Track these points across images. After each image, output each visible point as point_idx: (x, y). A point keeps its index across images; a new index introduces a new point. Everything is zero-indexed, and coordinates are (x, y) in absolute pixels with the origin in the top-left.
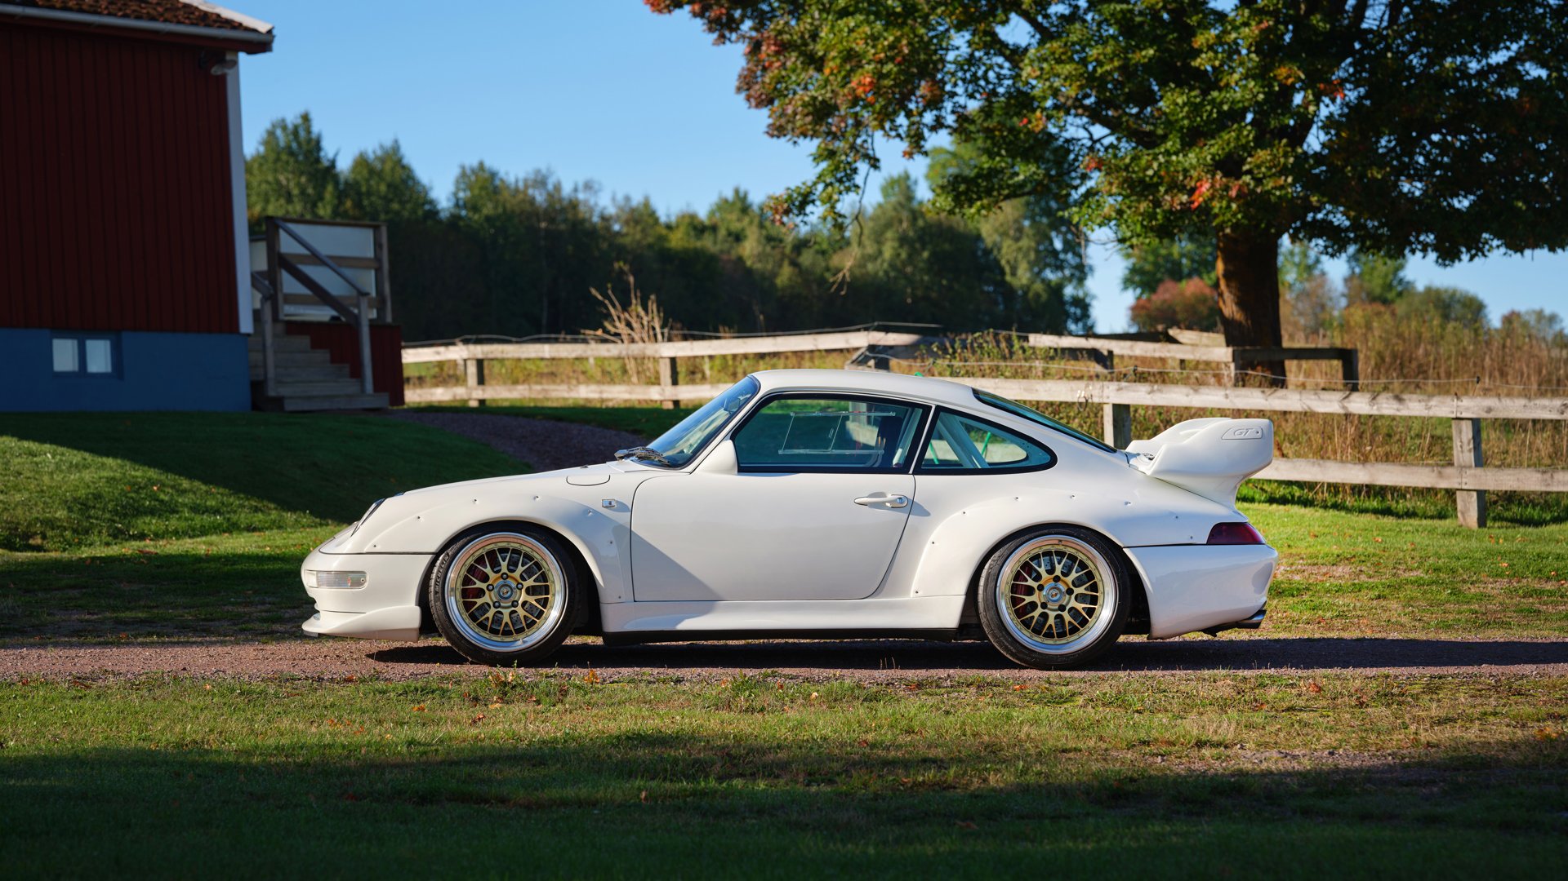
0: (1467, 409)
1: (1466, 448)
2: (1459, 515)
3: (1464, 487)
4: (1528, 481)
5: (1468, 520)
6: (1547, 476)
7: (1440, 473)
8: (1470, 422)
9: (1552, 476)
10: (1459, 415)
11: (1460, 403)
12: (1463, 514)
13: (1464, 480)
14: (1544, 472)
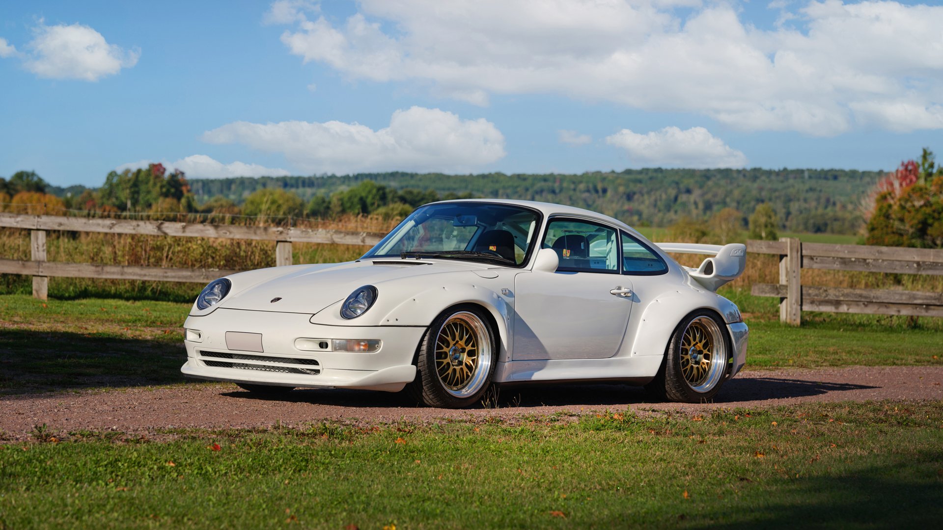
0: (45, 223)
1: (41, 249)
2: (34, 292)
3: (41, 274)
4: (85, 271)
5: (41, 295)
6: (99, 269)
7: (23, 264)
8: (44, 233)
9: (102, 269)
10: (39, 227)
11: (39, 220)
12: (37, 291)
13: (41, 270)
14: (97, 266)
